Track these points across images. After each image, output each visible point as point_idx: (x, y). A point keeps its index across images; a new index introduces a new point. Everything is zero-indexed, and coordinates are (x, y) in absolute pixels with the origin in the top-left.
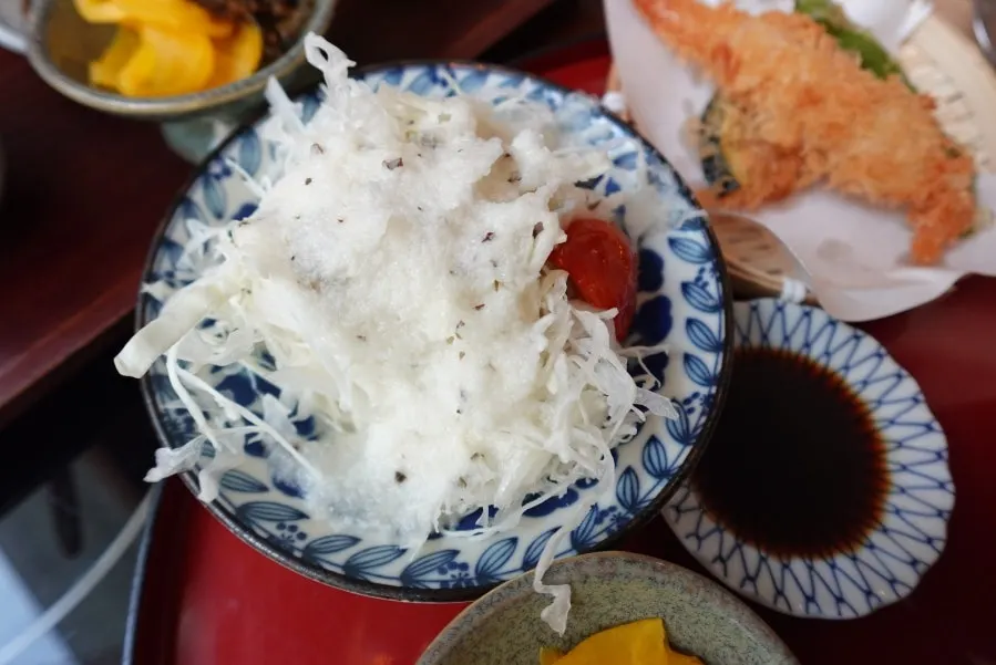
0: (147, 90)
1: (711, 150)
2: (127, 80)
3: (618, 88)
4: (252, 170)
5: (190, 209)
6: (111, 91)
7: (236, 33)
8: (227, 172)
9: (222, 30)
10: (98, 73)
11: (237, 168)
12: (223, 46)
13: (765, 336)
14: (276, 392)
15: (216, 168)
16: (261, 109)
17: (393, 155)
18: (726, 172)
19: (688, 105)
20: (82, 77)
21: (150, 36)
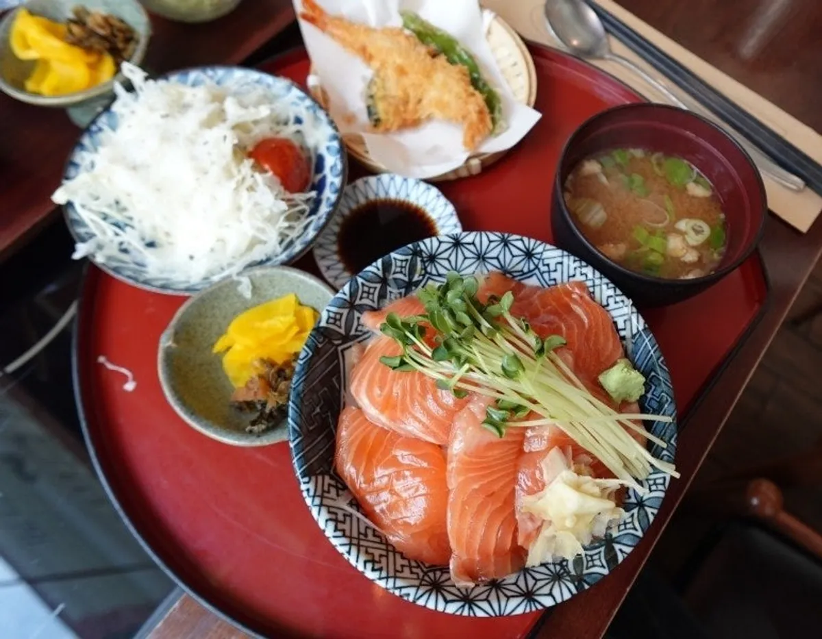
0: (57, 92)
1: (370, 102)
2: (45, 88)
3: (316, 74)
4: (113, 128)
5: (82, 147)
6: (38, 94)
7: (100, 60)
8: (100, 130)
9: (92, 59)
10: (30, 85)
11: (105, 128)
12: (93, 67)
13: (387, 193)
14: (132, 227)
15: (94, 128)
16: (113, 98)
17: (163, 112)
18: (376, 114)
19: (364, 78)
20: (21, 88)
21: (55, 65)
